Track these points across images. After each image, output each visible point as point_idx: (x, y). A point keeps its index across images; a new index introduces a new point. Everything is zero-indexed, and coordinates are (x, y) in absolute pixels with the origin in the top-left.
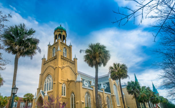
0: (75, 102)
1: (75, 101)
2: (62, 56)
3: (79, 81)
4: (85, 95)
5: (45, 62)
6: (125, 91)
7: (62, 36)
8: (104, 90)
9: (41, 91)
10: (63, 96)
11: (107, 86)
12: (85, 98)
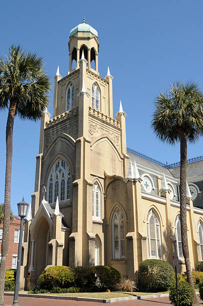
0: (122, 236)
1: (122, 231)
2: (90, 108)
3: (134, 179)
4: (148, 216)
7: (89, 52)
9: (44, 202)
10: (94, 217)
11: (199, 192)
12: (148, 224)
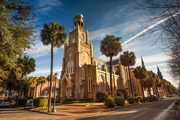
0: (92, 85)
1: (91, 83)
2: (81, 42)
5: (67, 47)
6: (133, 74)
8: (115, 73)
9: (65, 73)
10: (82, 78)
11: (117, 70)
12: (100, 80)
